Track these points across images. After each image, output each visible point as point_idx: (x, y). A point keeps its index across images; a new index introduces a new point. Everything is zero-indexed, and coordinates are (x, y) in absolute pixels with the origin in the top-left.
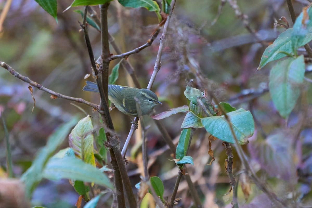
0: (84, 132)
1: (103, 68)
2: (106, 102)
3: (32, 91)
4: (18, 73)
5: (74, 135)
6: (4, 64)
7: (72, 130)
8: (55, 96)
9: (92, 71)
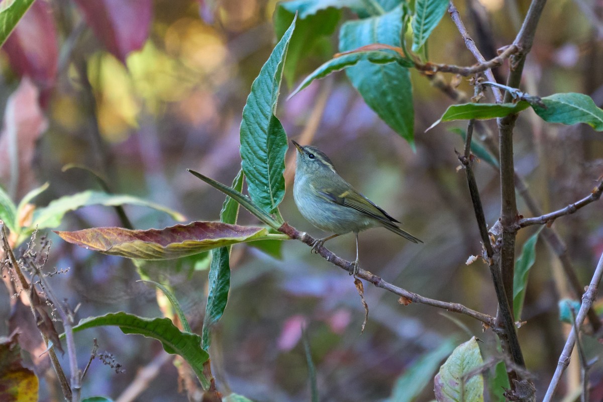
0: (465, 370)
1: (503, 243)
2: (510, 311)
3: (361, 290)
4: (334, 254)
5: (445, 375)
6: (306, 236)
7: (442, 367)
8: (406, 298)
9: (483, 249)
